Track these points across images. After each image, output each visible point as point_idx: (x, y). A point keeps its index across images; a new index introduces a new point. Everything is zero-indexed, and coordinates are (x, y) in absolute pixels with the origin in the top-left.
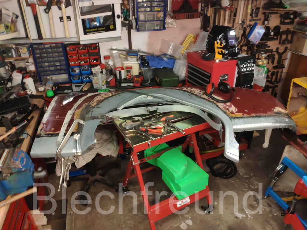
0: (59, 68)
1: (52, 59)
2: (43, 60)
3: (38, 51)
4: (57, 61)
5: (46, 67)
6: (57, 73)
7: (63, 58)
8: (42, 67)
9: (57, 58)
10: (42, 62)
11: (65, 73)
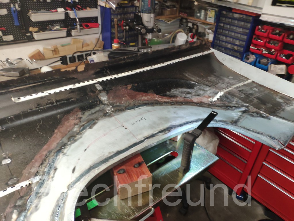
0: (236, 47)
1: (233, 34)
2: (224, 31)
3: (224, 19)
4: (237, 39)
5: (223, 41)
6: (230, 54)
7: (245, 37)
8: (219, 39)
9: (239, 35)
10: (221, 34)
11: (239, 57)
